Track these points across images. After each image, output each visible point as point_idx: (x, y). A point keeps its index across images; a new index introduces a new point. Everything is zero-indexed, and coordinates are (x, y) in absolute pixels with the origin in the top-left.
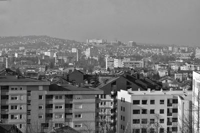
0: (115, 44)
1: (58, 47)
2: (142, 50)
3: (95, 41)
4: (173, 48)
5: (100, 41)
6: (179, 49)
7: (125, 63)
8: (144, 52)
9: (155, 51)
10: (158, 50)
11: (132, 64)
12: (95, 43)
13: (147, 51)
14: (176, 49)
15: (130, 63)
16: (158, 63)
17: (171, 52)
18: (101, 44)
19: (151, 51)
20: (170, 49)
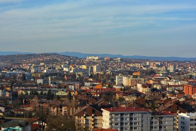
0: (108, 60)
1: (68, 63)
2: (128, 64)
3: (93, 58)
4: (150, 63)
5: (97, 58)
6: (154, 64)
9: (137, 65)
12: (93, 60)
13: (131, 65)
14: (152, 64)
15: (135, 80)
16: (151, 79)
17: (149, 66)
18: (97, 60)
19: (134, 65)
20: (148, 63)
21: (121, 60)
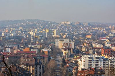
0: (77, 24)
3: (66, 23)
4: (111, 27)
5: (69, 23)
7: (63, 43)
8: (94, 30)
9: (100, 29)
10: (102, 28)
11: (67, 44)
15: (66, 43)
19: (98, 29)
21: (89, 24)
